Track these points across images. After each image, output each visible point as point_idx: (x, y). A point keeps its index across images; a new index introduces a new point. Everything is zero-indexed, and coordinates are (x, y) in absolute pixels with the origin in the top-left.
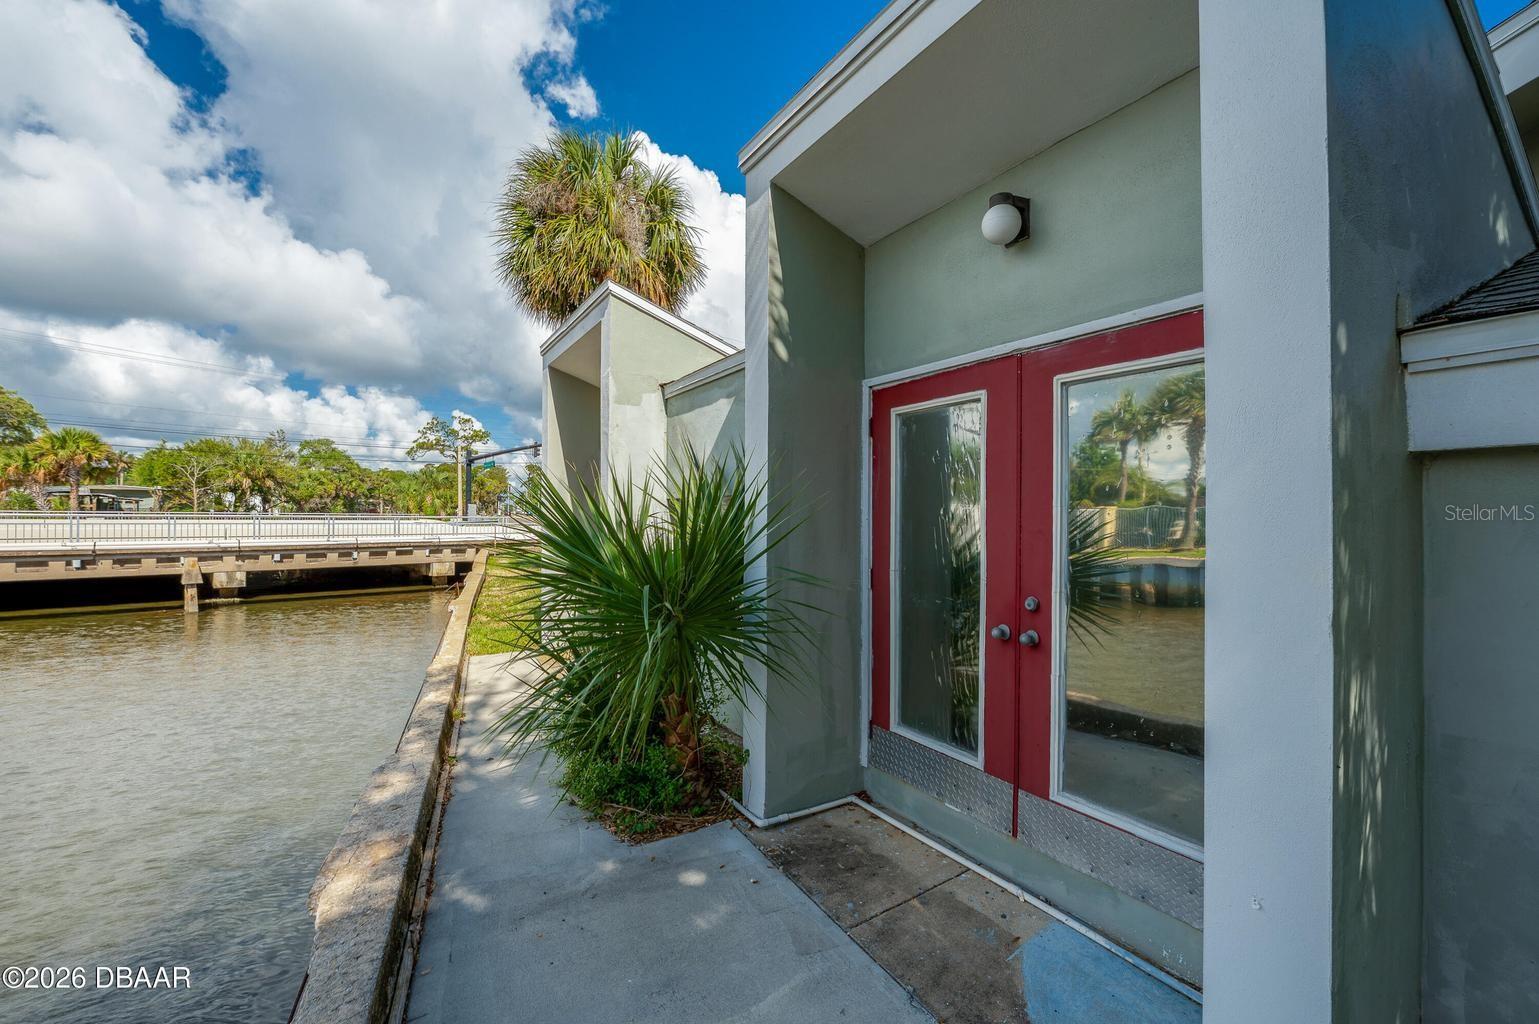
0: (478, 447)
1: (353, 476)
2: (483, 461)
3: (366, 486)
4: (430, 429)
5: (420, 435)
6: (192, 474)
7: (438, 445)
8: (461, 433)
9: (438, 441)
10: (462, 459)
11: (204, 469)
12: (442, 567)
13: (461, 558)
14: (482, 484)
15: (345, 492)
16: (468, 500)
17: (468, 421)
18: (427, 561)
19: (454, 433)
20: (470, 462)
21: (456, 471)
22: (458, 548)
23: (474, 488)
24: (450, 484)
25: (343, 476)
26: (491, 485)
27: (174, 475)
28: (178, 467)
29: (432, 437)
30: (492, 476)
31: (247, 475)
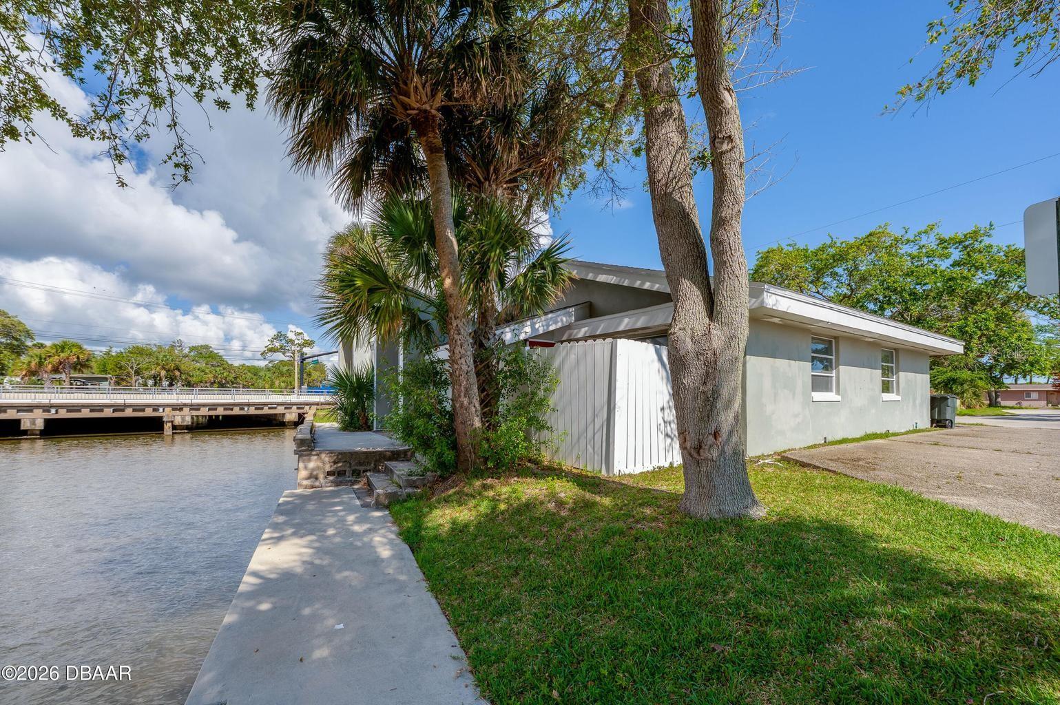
0: (306, 350)
1: (224, 369)
2: (310, 360)
3: (233, 375)
4: (276, 339)
5: (269, 343)
6: (132, 368)
7: (282, 349)
8: (296, 342)
9: (281, 347)
10: (297, 357)
11: (138, 364)
12: (291, 416)
13: (301, 411)
14: (309, 375)
15: (219, 379)
16: (301, 384)
17: (301, 333)
18: (284, 411)
19: (291, 341)
20: (303, 360)
21: (293, 365)
22: (300, 406)
23: (305, 377)
24: (290, 373)
25: (218, 369)
26: (315, 375)
27: (120, 368)
28: (123, 363)
29: (277, 344)
30: (315, 369)
31: (163, 368)
